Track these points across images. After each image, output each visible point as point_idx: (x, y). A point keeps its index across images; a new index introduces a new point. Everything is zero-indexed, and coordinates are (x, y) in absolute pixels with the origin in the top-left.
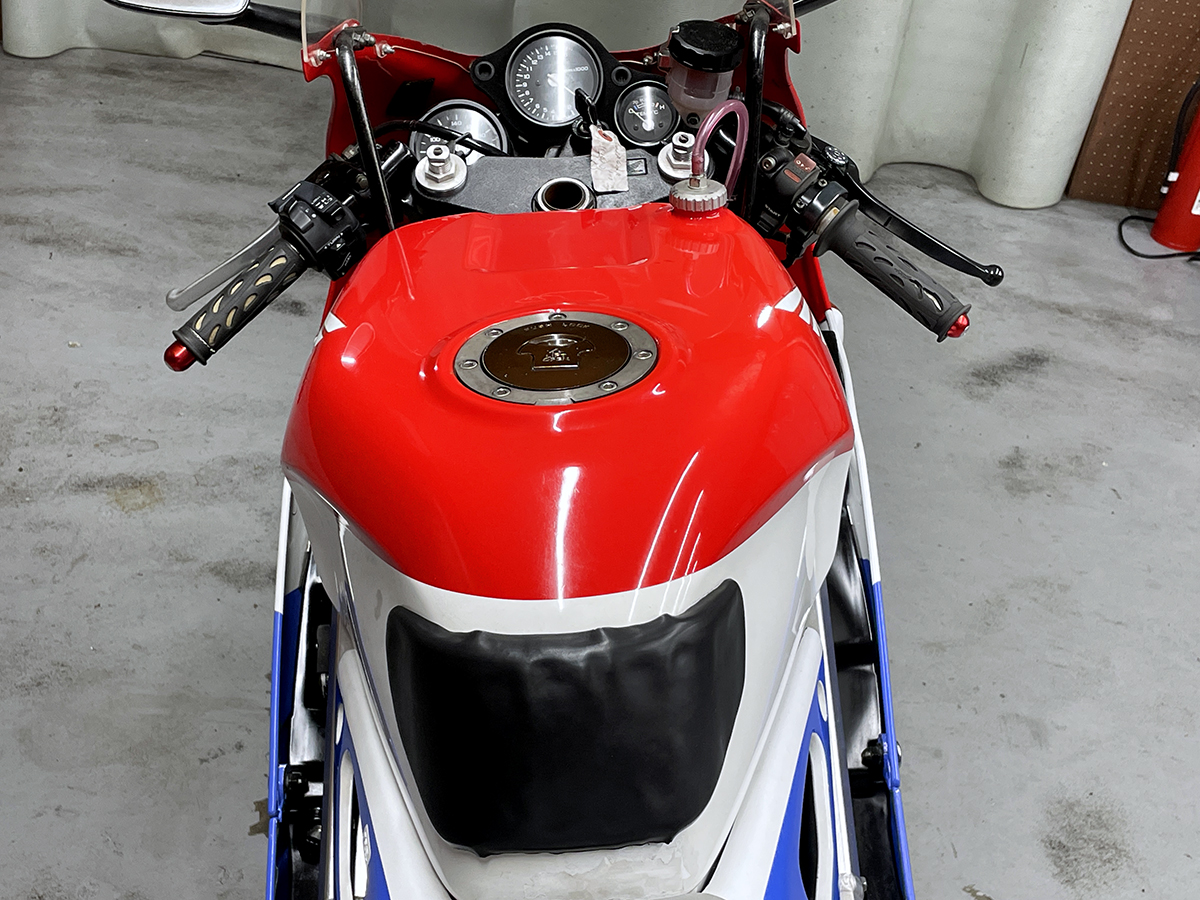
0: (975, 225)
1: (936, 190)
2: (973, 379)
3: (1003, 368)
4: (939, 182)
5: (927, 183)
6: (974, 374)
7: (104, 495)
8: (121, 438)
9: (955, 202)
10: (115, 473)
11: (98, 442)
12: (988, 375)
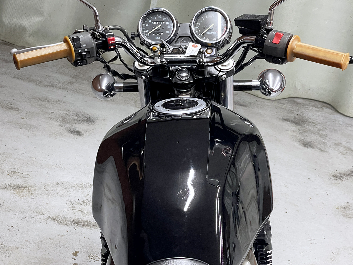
0: (337, 123)
1: (323, 109)
2: (333, 178)
3: (344, 174)
4: (324, 106)
5: (319, 106)
6: (333, 176)
7: (12, 191)
8: (17, 173)
9: (329, 114)
12: (338, 177)
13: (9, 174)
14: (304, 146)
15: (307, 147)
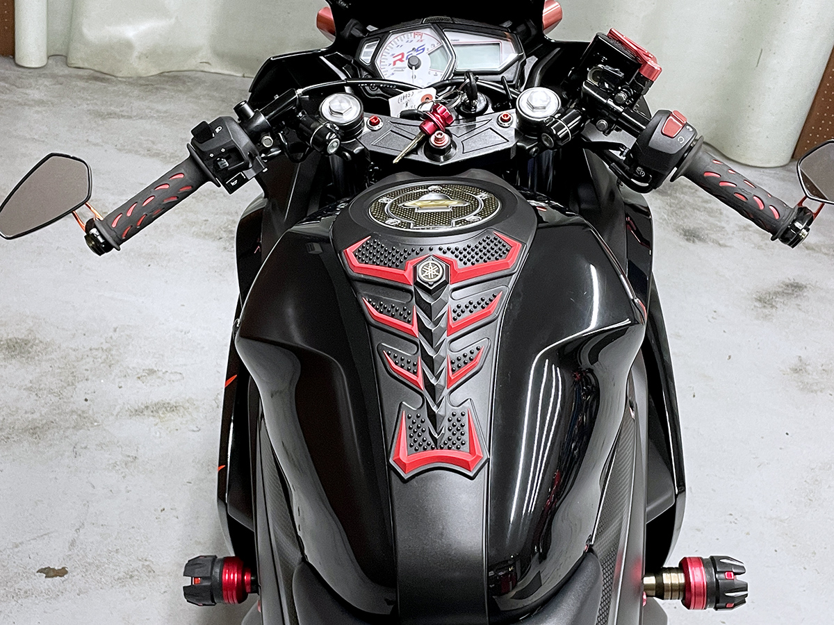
2: (757, 304)
3: (776, 293)
6: (757, 299)
7: (151, 418)
8: (155, 371)
10: (156, 400)
11: (139, 376)
12: (766, 300)
13: (139, 378)
14: (687, 240)
15: (694, 242)
